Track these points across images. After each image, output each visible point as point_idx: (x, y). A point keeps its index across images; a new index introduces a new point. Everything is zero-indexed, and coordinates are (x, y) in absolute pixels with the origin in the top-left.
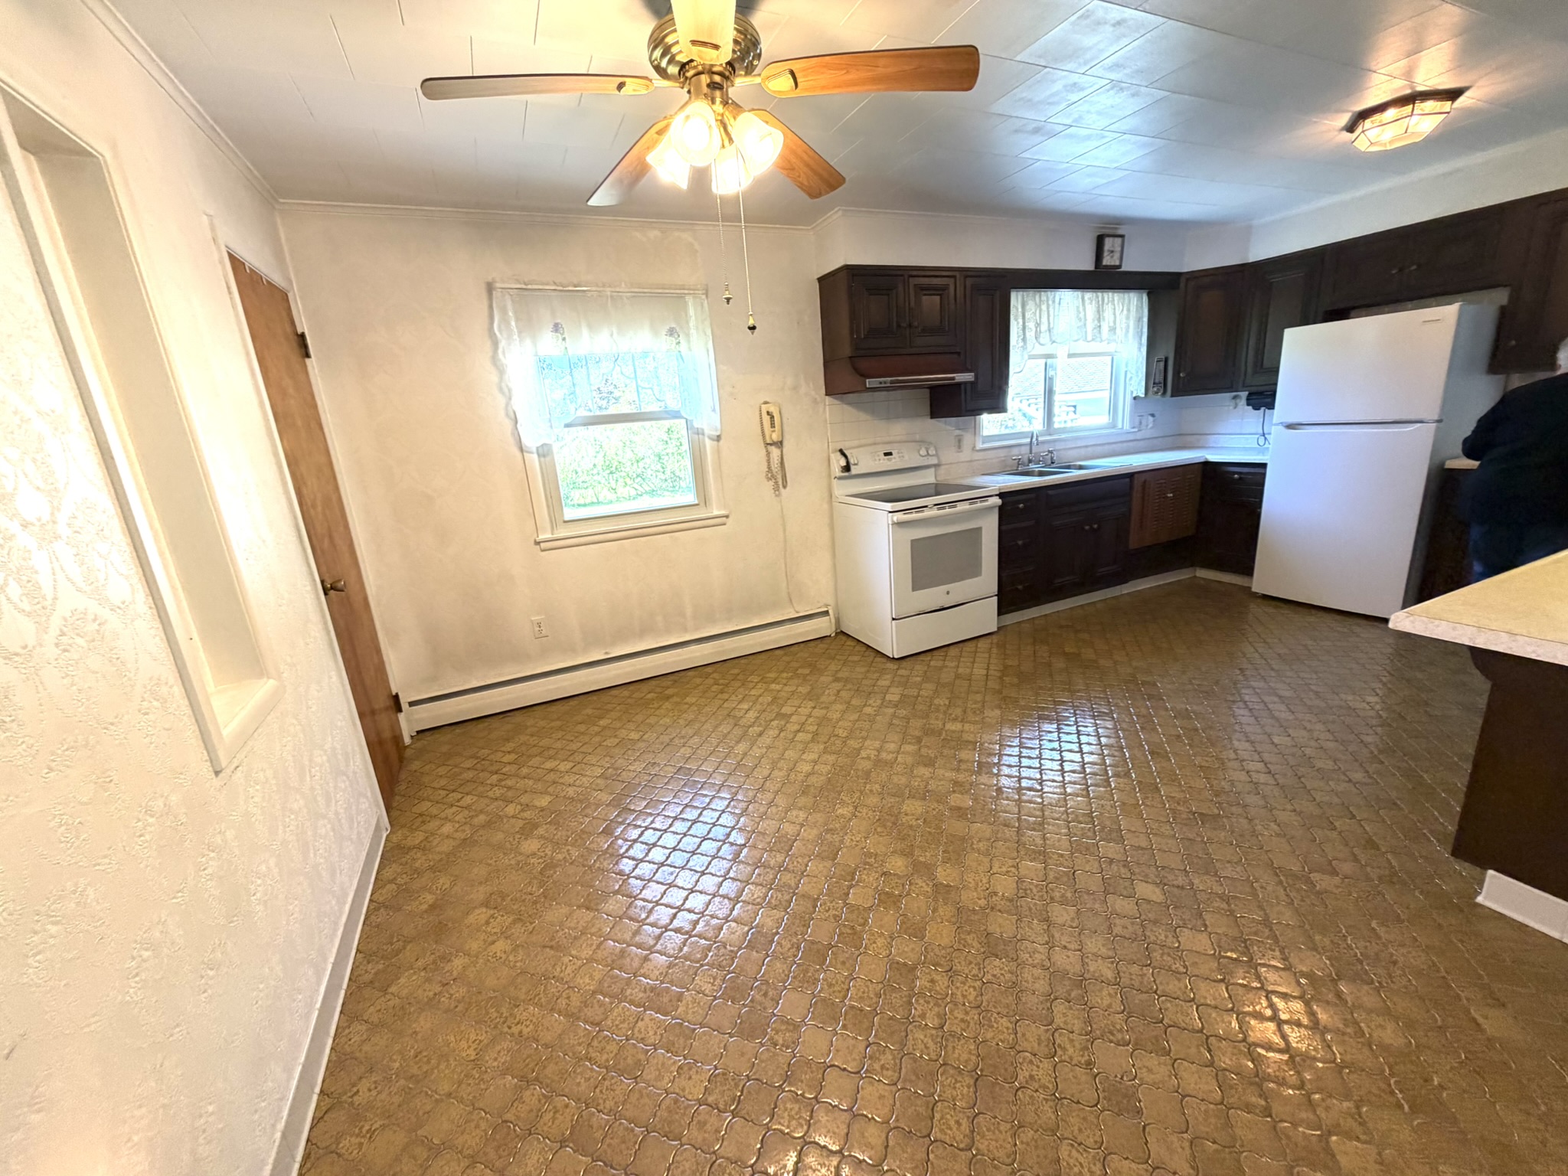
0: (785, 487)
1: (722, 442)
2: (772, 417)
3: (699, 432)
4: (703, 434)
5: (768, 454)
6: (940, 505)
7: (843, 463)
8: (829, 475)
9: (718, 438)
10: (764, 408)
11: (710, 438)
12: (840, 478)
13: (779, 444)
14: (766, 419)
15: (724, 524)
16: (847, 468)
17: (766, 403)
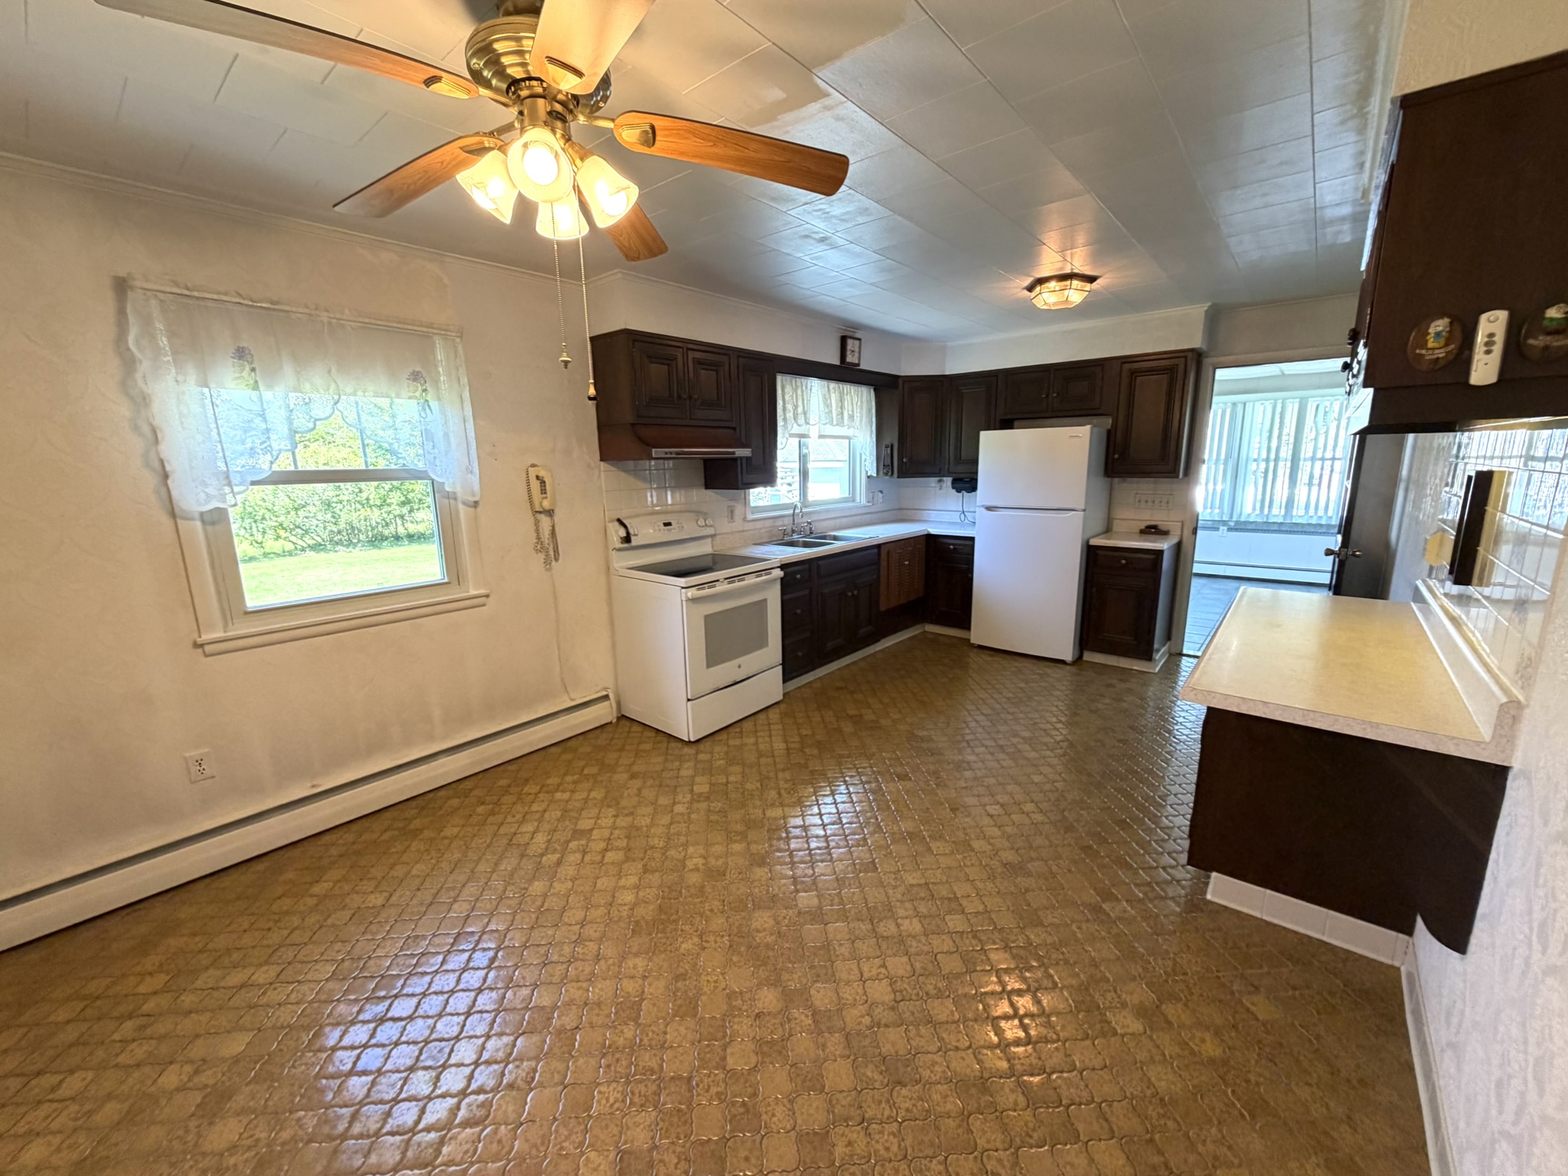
0: (556, 559)
1: (479, 509)
2: (543, 483)
3: (452, 497)
4: (455, 499)
5: (537, 523)
6: (730, 579)
7: (622, 533)
8: (606, 547)
9: (476, 504)
10: (533, 472)
11: (464, 503)
12: (620, 550)
13: (550, 513)
14: (535, 485)
15: (484, 605)
16: (627, 539)
17: (533, 466)
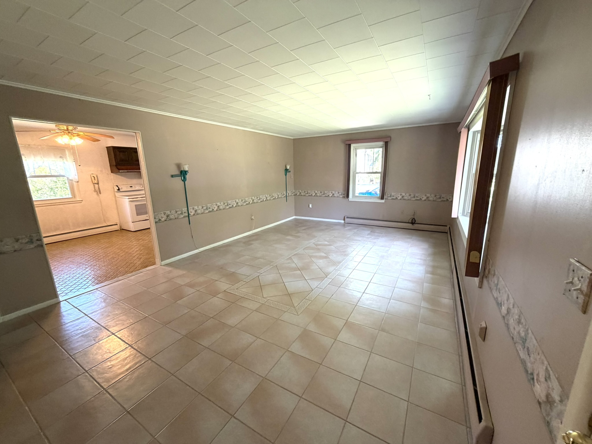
0: (100, 193)
1: (79, 183)
2: (94, 177)
3: (71, 180)
4: (73, 181)
5: (94, 186)
7: (118, 188)
8: (114, 191)
9: (78, 182)
10: (92, 175)
11: (75, 182)
12: (117, 192)
13: (98, 184)
14: (93, 178)
15: (81, 203)
16: (119, 190)
17: (92, 174)
